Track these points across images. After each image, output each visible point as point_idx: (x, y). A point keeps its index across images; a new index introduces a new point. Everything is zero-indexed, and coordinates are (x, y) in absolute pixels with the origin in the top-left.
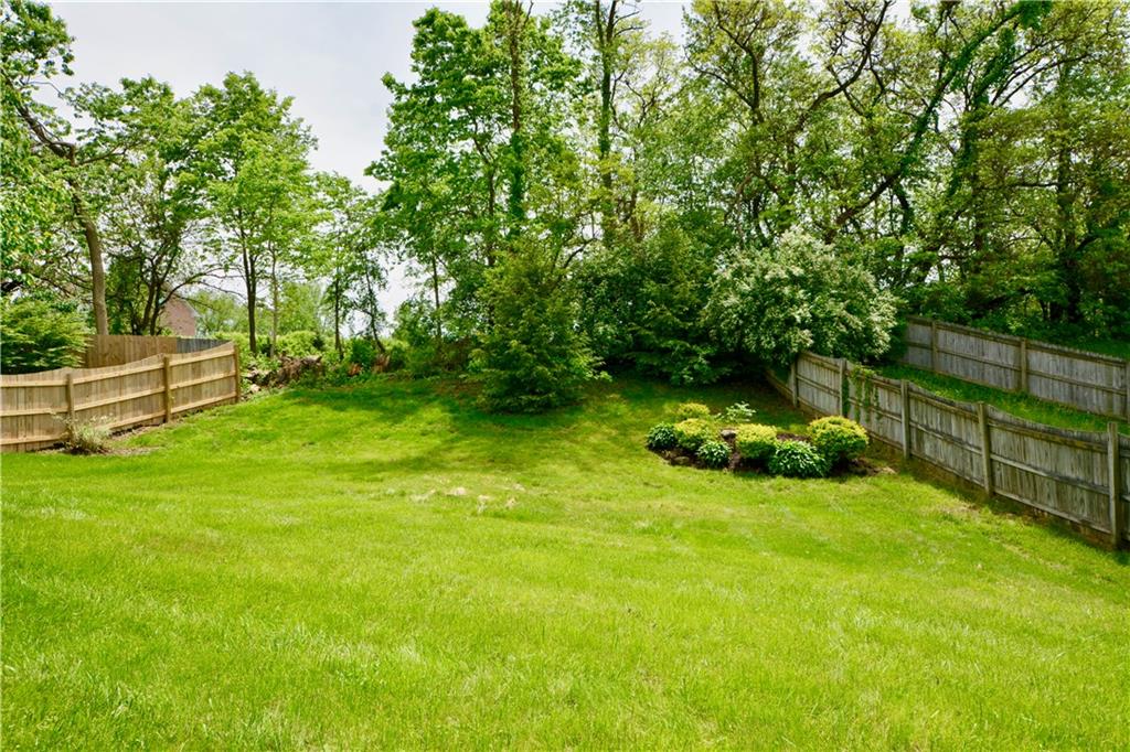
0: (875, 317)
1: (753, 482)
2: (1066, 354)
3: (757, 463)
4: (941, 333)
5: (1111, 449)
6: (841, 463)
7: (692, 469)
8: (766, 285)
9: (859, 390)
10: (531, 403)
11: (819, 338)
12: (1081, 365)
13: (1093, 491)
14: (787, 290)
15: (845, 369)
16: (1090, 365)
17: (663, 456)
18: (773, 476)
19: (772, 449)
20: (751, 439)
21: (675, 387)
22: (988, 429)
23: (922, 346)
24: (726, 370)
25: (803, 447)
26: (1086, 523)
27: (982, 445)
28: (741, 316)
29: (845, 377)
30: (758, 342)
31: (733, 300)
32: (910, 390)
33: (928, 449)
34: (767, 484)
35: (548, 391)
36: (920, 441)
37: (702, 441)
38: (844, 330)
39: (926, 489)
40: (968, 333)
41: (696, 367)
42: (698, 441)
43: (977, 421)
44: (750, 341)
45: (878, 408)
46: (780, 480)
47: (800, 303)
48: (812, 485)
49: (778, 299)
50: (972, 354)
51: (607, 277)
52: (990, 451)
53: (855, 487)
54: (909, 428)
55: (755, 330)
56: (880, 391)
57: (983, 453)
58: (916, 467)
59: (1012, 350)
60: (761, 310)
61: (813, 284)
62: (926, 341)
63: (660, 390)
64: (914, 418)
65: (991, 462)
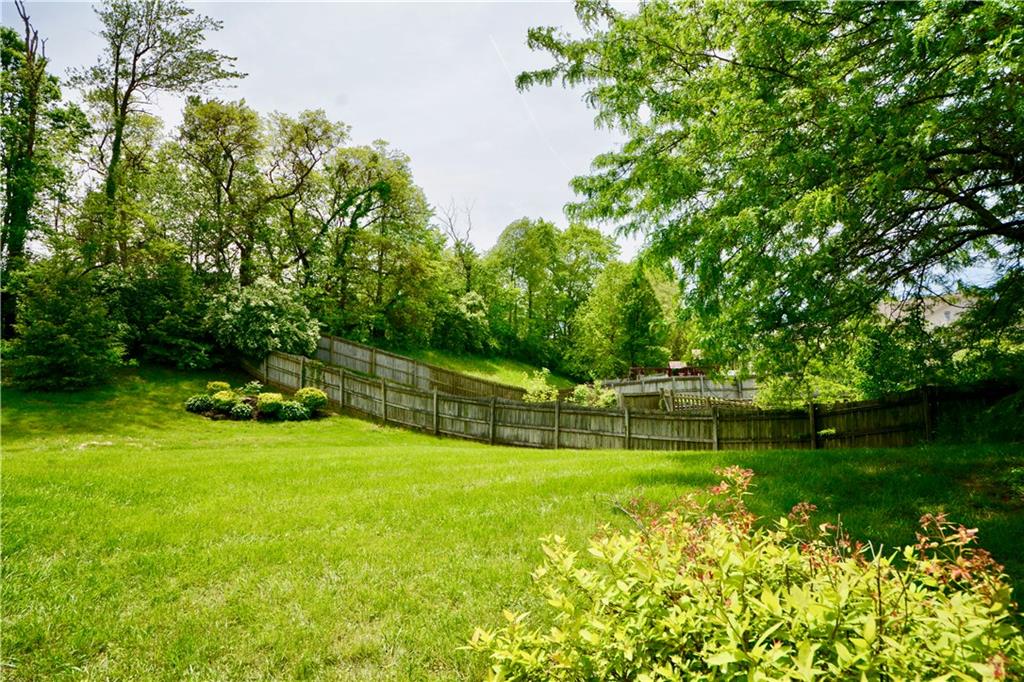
0: (310, 333)
1: (274, 425)
2: (391, 356)
3: (271, 415)
4: (335, 342)
5: (435, 396)
6: (316, 411)
7: (229, 421)
8: (252, 309)
9: (312, 375)
10: (71, 383)
11: (283, 342)
12: (398, 361)
13: (427, 414)
14: (265, 314)
15: (304, 362)
16: (401, 362)
17: (204, 415)
18: (283, 421)
19: (280, 406)
20: (270, 401)
21: (182, 371)
22: (385, 391)
23: (325, 349)
24: (217, 360)
25: (297, 404)
26: (424, 428)
27: (382, 398)
28: (235, 327)
29: (304, 366)
30: (245, 344)
31: (227, 316)
32: (344, 373)
33: (353, 403)
34: (281, 425)
35: (87, 373)
36: (349, 399)
37: (234, 405)
38: (296, 339)
39: (357, 421)
40: (349, 344)
41: (198, 357)
42: (231, 404)
43: (380, 388)
44: (239, 342)
45: (324, 383)
46: (286, 423)
47: (271, 321)
48: (305, 423)
49: (259, 318)
50: (350, 354)
51: (120, 289)
52: (386, 401)
53: (325, 423)
54: (343, 392)
55: (242, 336)
56: (326, 374)
57: (383, 402)
58: (347, 410)
59: (369, 353)
60: (247, 324)
61: (279, 312)
62: (328, 347)
63: (168, 373)
64: (346, 387)
65: (386, 405)
